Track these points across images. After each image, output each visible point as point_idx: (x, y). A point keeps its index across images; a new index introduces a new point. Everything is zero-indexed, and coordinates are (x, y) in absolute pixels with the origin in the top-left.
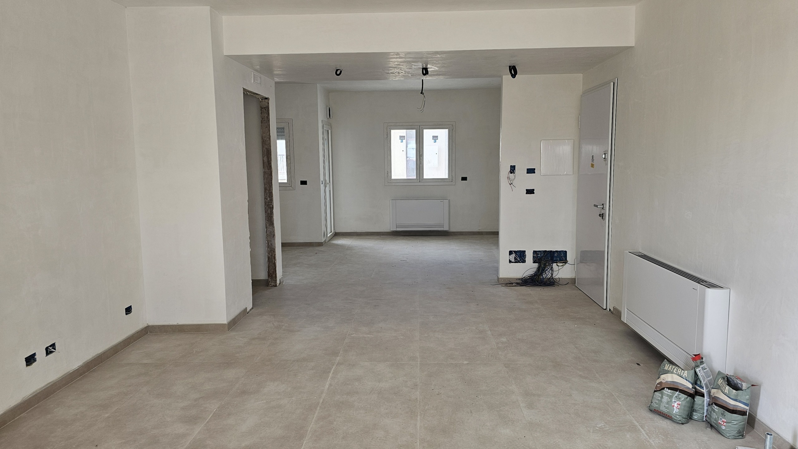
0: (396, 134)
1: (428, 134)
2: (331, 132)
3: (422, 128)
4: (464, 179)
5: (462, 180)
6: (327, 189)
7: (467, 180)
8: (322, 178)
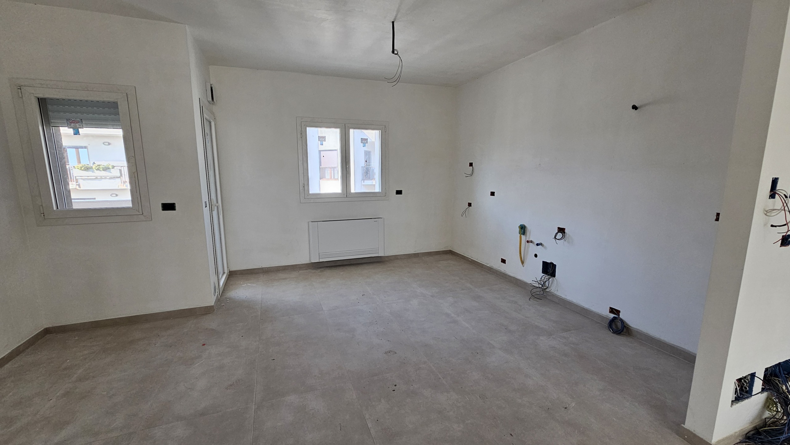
0: (312, 133)
1: (355, 135)
2: (215, 124)
3: (348, 127)
4: (399, 192)
5: (396, 194)
6: (215, 213)
7: (402, 194)
8: (205, 198)
